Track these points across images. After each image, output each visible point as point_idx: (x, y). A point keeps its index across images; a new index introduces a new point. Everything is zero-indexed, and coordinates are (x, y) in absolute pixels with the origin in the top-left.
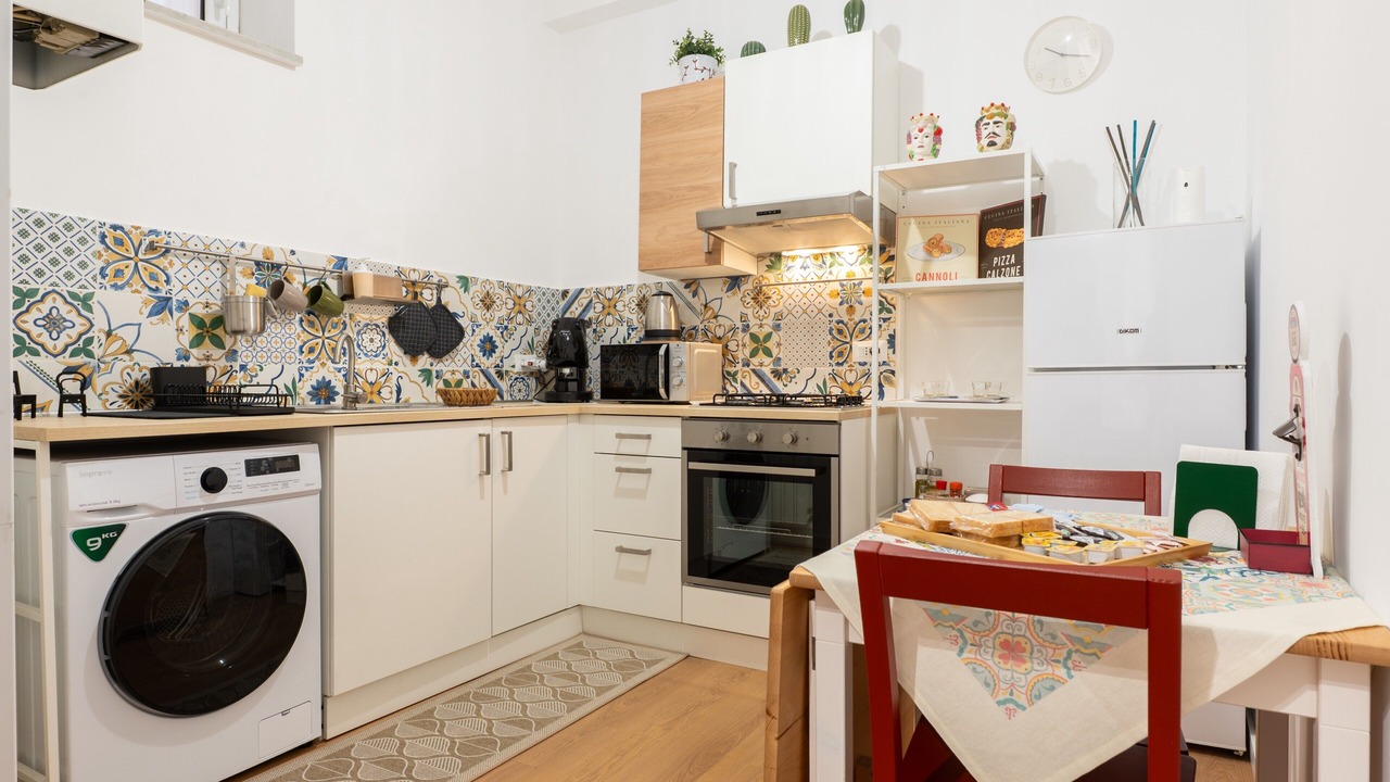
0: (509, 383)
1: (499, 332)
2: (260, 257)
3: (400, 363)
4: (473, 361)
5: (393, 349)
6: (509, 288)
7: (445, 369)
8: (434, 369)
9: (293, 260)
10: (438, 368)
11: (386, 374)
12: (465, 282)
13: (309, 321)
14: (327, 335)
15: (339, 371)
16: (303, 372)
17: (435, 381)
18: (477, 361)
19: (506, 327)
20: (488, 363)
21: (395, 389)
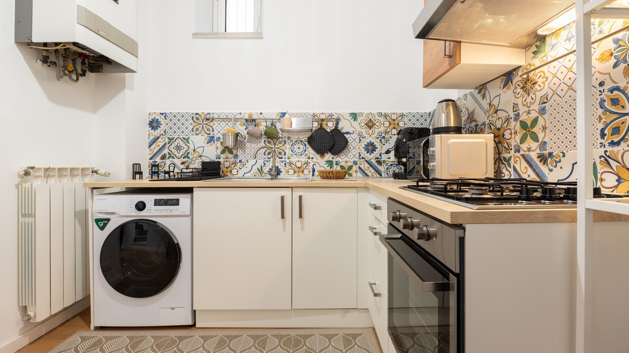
0: (386, 167)
1: (378, 140)
2: (247, 117)
3: (315, 158)
4: (360, 156)
5: (311, 151)
6: (386, 116)
7: (341, 160)
8: (334, 161)
9: (261, 116)
10: (337, 160)
11: (307, 163)
12: (354, 116)
13: (268, 141)
14: (276, 147)
15: (283, 162)
16: (266, 162)
17: (335, 166)
18: (363, 155)
19: (384, 137)
20: (372, 157)
21: (311, 170)
